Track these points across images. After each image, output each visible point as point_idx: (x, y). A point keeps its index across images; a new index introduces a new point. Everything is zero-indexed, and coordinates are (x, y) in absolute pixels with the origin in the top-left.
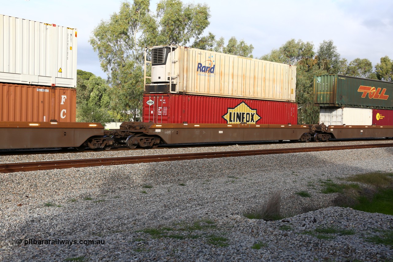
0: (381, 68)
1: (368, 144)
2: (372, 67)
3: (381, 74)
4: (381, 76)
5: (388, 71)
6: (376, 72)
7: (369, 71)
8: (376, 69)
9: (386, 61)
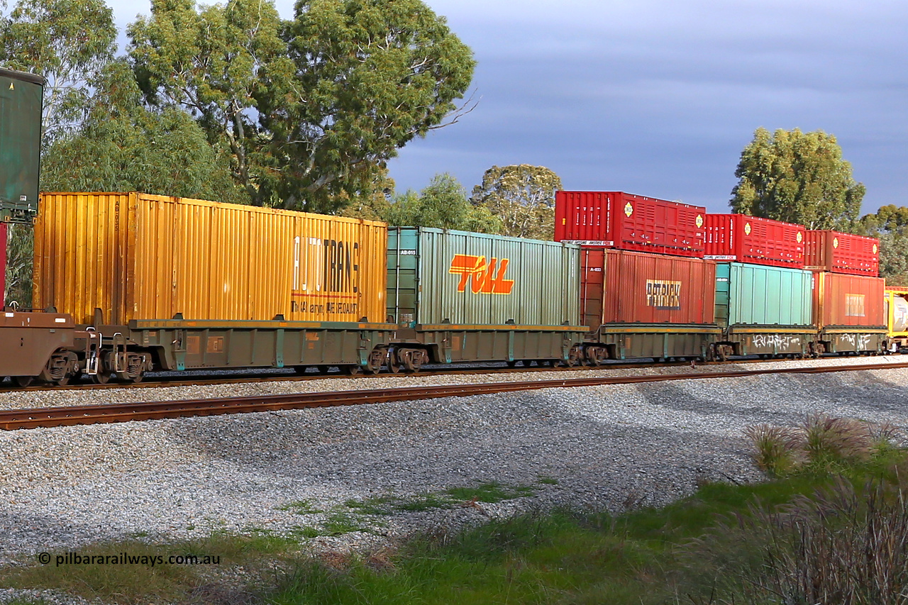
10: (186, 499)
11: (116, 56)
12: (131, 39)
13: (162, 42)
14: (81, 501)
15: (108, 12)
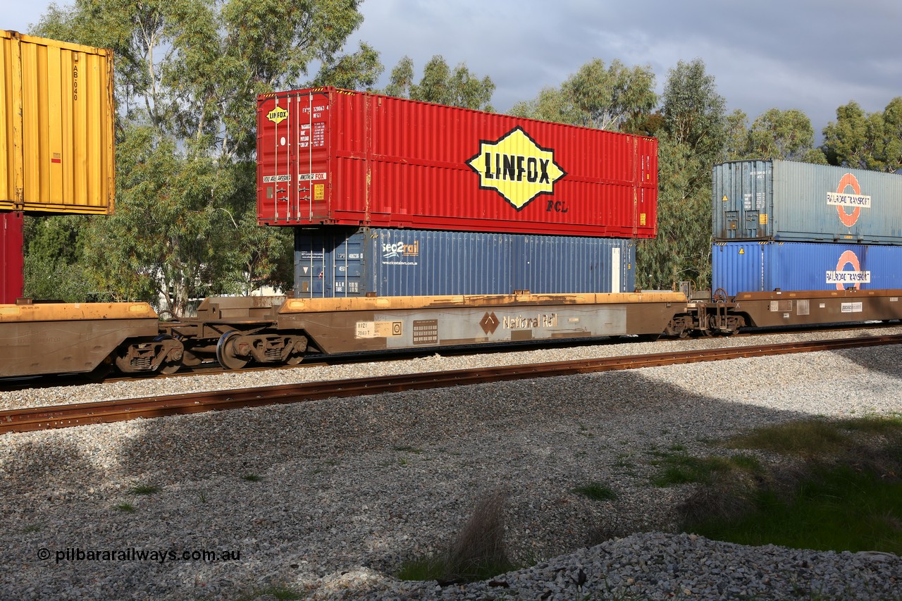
0: (838, 135)
2: (812, 132)
3: (838, 152)
4: (840, 156)
5: (857, 142)
7: (804, 142)
8: (827, 138)
9: (851, 117)
10: (853, 395)
12: (825, 136)
13: (844, 137)
15: (808, 122)
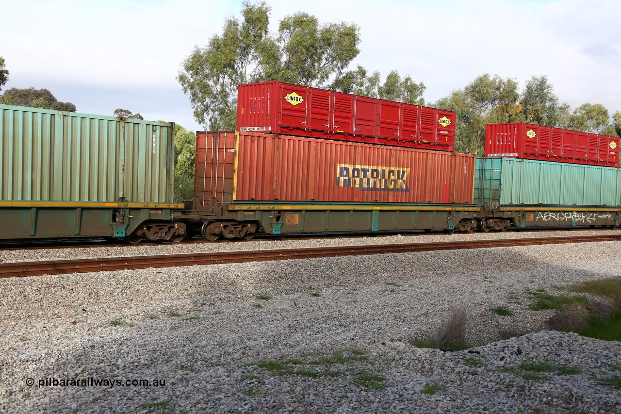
1: (601, 235)
2: (608, 117)
6: (614, 124)
7: (604, 122)
8: (615, 120)
11: (609, 124)
12: (614, 119)
14: (598, 266)
15: (606, 111)
